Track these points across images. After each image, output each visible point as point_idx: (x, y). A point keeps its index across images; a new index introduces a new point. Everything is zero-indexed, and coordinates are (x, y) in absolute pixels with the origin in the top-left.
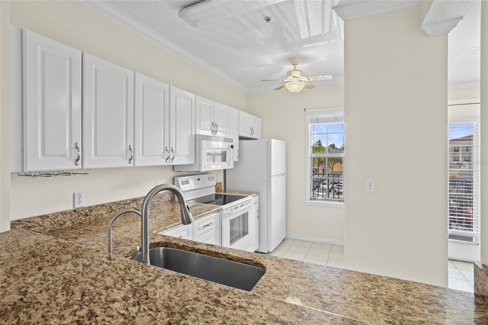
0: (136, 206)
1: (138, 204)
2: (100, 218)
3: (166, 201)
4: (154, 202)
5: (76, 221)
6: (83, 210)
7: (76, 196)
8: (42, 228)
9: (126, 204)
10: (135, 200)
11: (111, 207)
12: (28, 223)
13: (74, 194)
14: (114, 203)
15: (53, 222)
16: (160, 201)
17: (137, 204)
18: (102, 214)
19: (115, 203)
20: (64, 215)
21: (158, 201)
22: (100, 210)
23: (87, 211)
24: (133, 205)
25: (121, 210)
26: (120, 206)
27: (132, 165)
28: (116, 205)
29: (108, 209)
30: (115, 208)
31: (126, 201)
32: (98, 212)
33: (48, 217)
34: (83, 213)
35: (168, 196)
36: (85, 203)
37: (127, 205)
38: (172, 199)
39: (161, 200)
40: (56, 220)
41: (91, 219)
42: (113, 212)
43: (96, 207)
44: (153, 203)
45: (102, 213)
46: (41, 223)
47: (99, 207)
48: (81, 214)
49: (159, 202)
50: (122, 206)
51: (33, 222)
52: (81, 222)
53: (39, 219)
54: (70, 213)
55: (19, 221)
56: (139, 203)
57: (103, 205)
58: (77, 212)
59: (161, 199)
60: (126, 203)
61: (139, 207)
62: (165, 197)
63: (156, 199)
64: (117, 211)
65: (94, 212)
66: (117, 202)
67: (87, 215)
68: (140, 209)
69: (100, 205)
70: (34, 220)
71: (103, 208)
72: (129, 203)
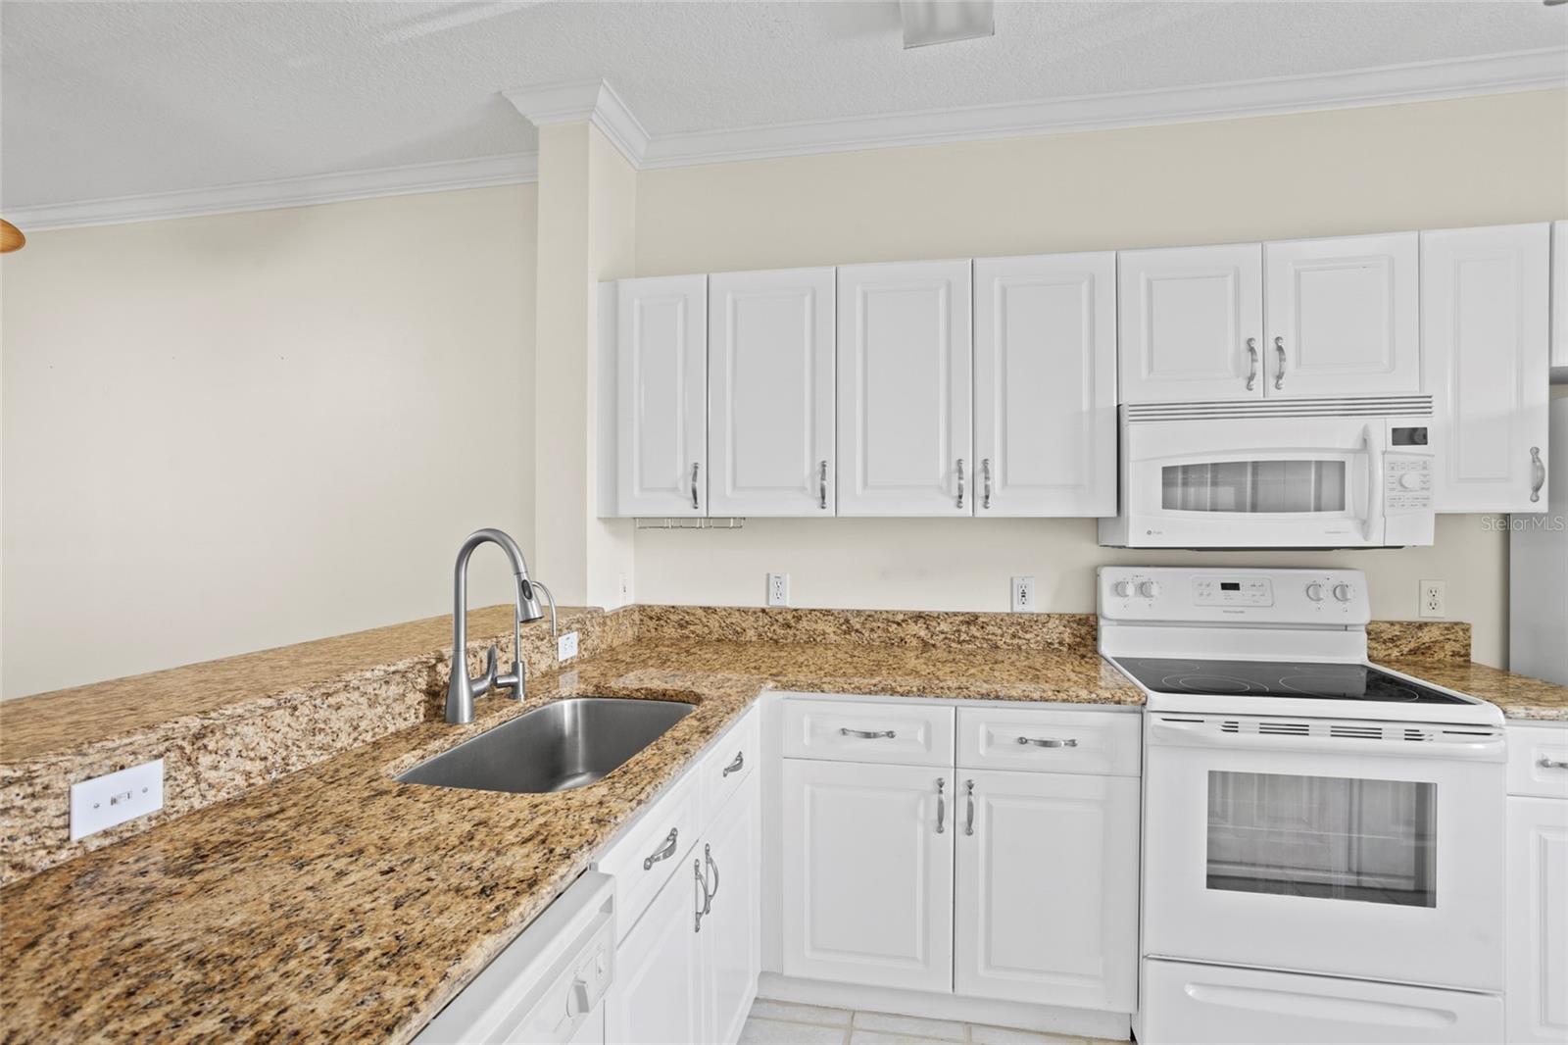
0: (926, 635)
1: (932, 629)
2: (818, 639)
3: (1051, 644)
4: (993, 634)
5: (766, 633)
6: (781, 613)
7: (773, 581)
8: (706, 630)
9: (894, 622)
10: (921, 617)
11: (847, 621)
12: (685, 615)
13: (768, 575)
14: (858, 611)
15: (723, 624)
16: (1020, 638)
17: (927, 628)
18: (824, 633)
19: (859, 613)
20: (743, 614)
21: (1014, 636)
22: (819, 621)
23: (789, 617)
24: (916, 628)
25: (876, 635)
26: (874, 624)
27: (830, 511)
28: (863, 618)
29: (841, 625)
30: (858, 626)
31: (895, 613)
32: (815, 626)
33: (715, 611)
34: (780, 618)
35: (1062, 628)
36: (790, 600)
37: (895, 626)
38: (1078, 640)
39: (1028, 636)
40: (728, 621)
41: (798, 638)
42: (853, 633)
43: (810, 613)
44: (990, 636)
45: (823, 630)
46: (705, 620)
47: (819, 614)
48: (777, 621)
49: (1016, 641)
50: (879, 625)
51: (694, 615)
52: (775, 637)
53: (700, 613)
54: (755, 613)
55: (673, 607)
56: (938, 629)
57: (828, 613)
58: (767, 614)
59: (1026, 632)
60: (891, 619)
61: (935, 638)
62: (1045, 630)
63: (1005, 628)
64: (867, 635)
65: (804, 623)
66: (865, 611)
67: (790, 627)
68: (938, 644)
69: (820, 611)
70: (693, 611)
71: (826, 618)
72: (903, 621)
